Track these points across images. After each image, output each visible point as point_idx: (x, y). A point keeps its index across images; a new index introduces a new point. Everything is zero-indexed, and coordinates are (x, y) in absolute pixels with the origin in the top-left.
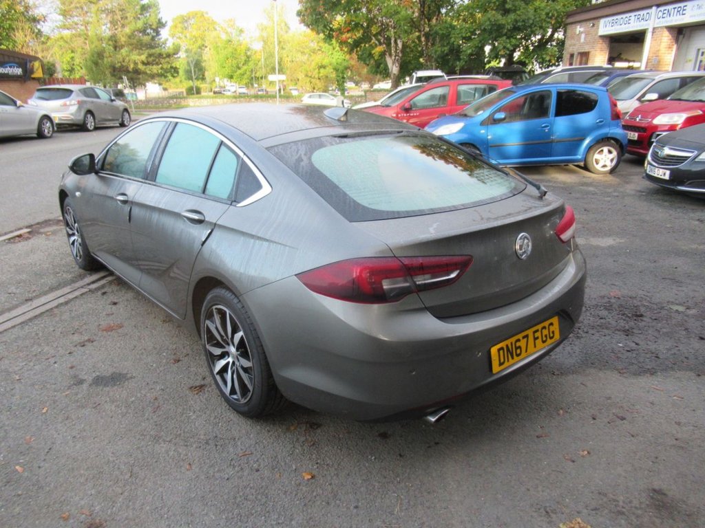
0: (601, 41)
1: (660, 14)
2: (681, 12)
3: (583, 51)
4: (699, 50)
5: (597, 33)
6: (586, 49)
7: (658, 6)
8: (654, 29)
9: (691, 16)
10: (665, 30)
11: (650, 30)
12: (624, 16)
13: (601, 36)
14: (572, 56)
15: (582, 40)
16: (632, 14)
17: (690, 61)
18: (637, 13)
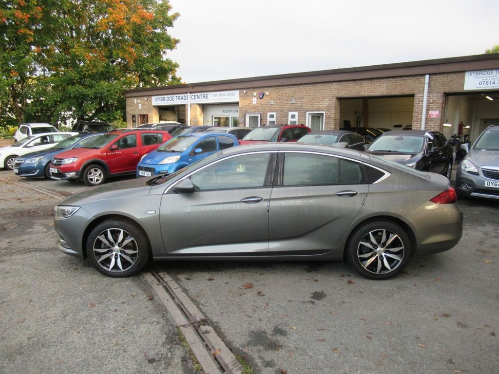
0: (154, 109)
1: (193, 97)
2: (205, 97)
3: (142, 114)
4: (213, 116)
5: (151, 104)
6: (145, 113)
7: (191, 93)
8: (191, 104)
9: (212, 100)
10: (197, 106)
11: (189, 105)
12: (169, 96)
13: (154, 106)
14: (134, 116)
15: (140, 107)
16: (175, 96)
17: (209, 121)
18: (178, 95)
